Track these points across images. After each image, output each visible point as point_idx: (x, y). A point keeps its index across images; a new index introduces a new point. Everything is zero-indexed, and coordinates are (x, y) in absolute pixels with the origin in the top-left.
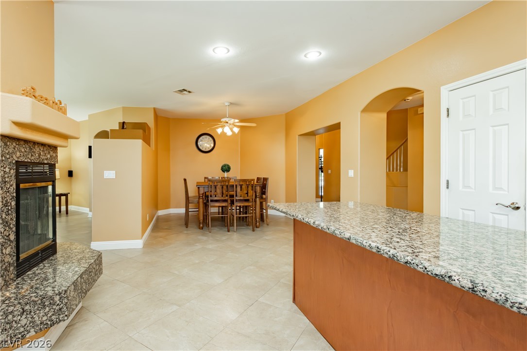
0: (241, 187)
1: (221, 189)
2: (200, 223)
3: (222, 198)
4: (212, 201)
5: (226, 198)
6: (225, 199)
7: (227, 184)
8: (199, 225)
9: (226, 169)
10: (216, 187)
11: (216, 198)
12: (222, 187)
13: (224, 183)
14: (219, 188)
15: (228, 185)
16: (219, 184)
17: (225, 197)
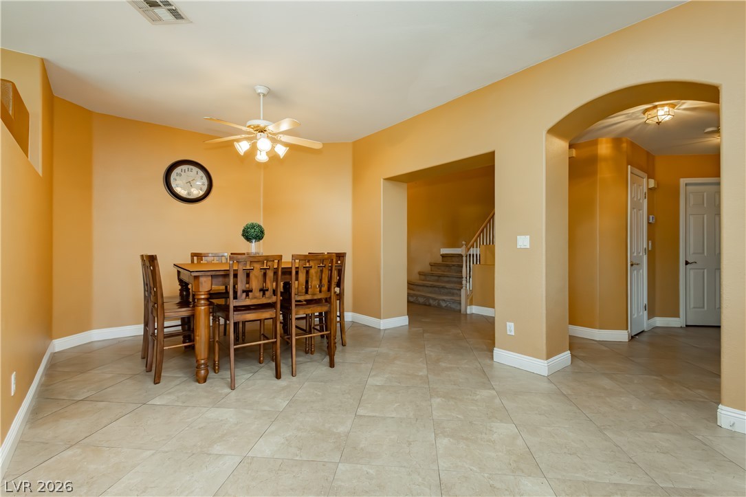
0: (307, 272)
1: (261, 278)
2: (198, 367)
3: (264, 301)
4: (237, 309)
5: (274, 299)
6: (269, 301)
7: (276, 267)
8: (197, 374)
9: (253, 233)
10: (248, 275)
11: (248, 302)
12: (265, 275)
13: (269, 263)
14: (256, 277)
15: (277, 269)
16: (257, 266)
17: (269, 298)
